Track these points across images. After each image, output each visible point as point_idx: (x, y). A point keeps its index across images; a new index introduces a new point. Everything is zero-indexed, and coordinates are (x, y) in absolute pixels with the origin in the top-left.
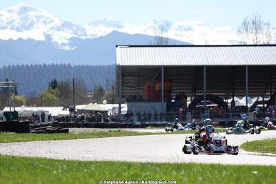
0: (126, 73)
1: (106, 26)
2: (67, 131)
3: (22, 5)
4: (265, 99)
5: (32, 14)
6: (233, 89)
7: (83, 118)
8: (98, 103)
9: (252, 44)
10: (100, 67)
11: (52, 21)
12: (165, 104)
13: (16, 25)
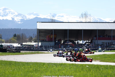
0: (40, 31)
1: (33, 15)
2: (20, 52)
3: (4, 7)
4: (89, 41)
5: (7, 11)
6: (78, 38)
7: (25, 47)
8: (31, 42)
9: (84, 22)
10: (31, 29)
11: (15, 13)
12: (54, 43)
13: (2, 14)
